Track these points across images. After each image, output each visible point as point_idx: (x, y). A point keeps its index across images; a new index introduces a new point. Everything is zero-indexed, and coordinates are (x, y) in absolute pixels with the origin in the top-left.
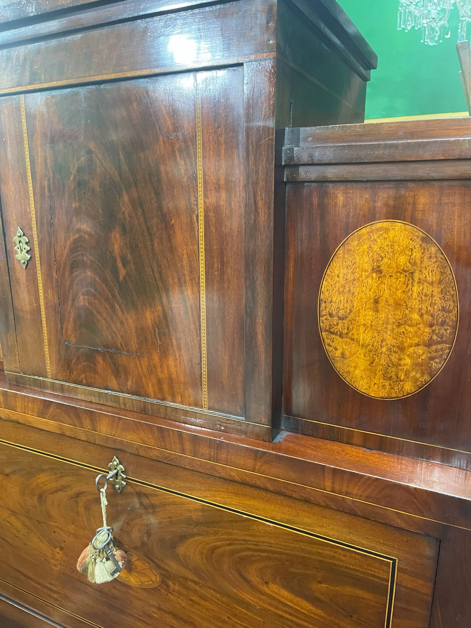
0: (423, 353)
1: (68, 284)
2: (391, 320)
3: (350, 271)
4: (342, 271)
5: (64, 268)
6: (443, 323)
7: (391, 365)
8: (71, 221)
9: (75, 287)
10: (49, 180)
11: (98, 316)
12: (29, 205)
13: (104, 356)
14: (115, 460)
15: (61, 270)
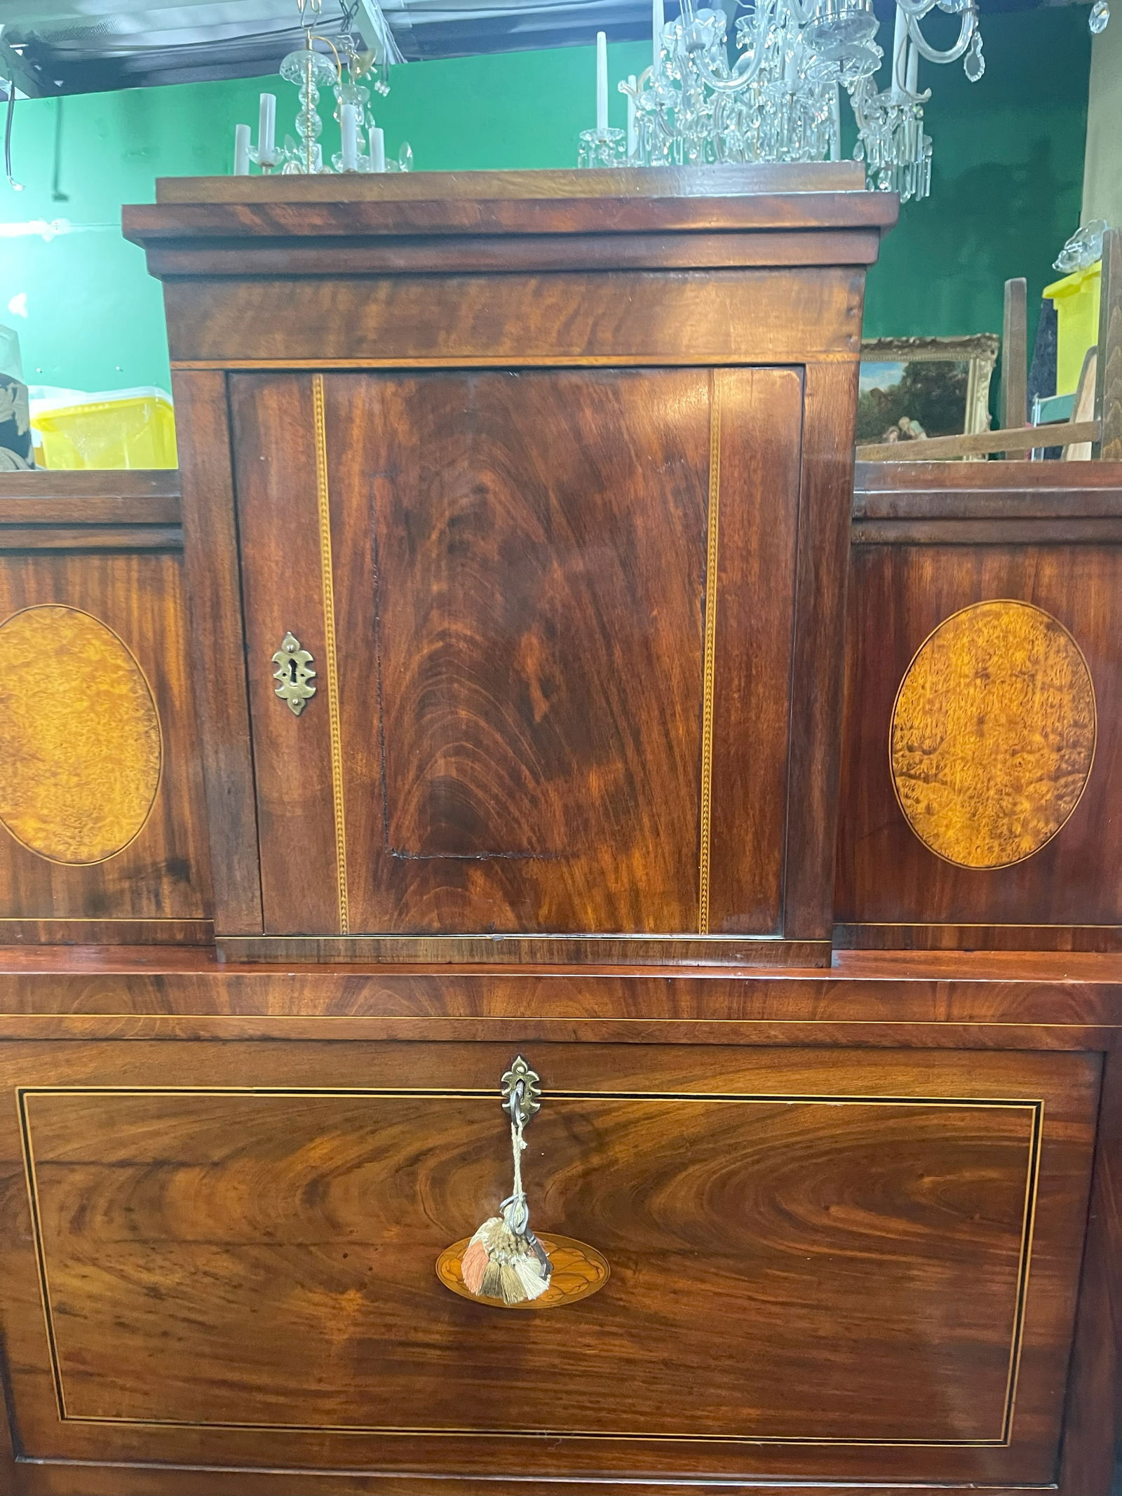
0: (1048, 792)
1: (408, 738)
2: (1004, 747)
3: (942, 679)
4: (929, 678)
5: (402, 707)
6: (1075, 745)
7: (1001, 815)
8: (426, 619)
9: (426, 743)
10: (376, 540)
11: (480, 794)
12: (319, 587)
13: (487, 868)
14: (520, 1065)
15: (393, 714)
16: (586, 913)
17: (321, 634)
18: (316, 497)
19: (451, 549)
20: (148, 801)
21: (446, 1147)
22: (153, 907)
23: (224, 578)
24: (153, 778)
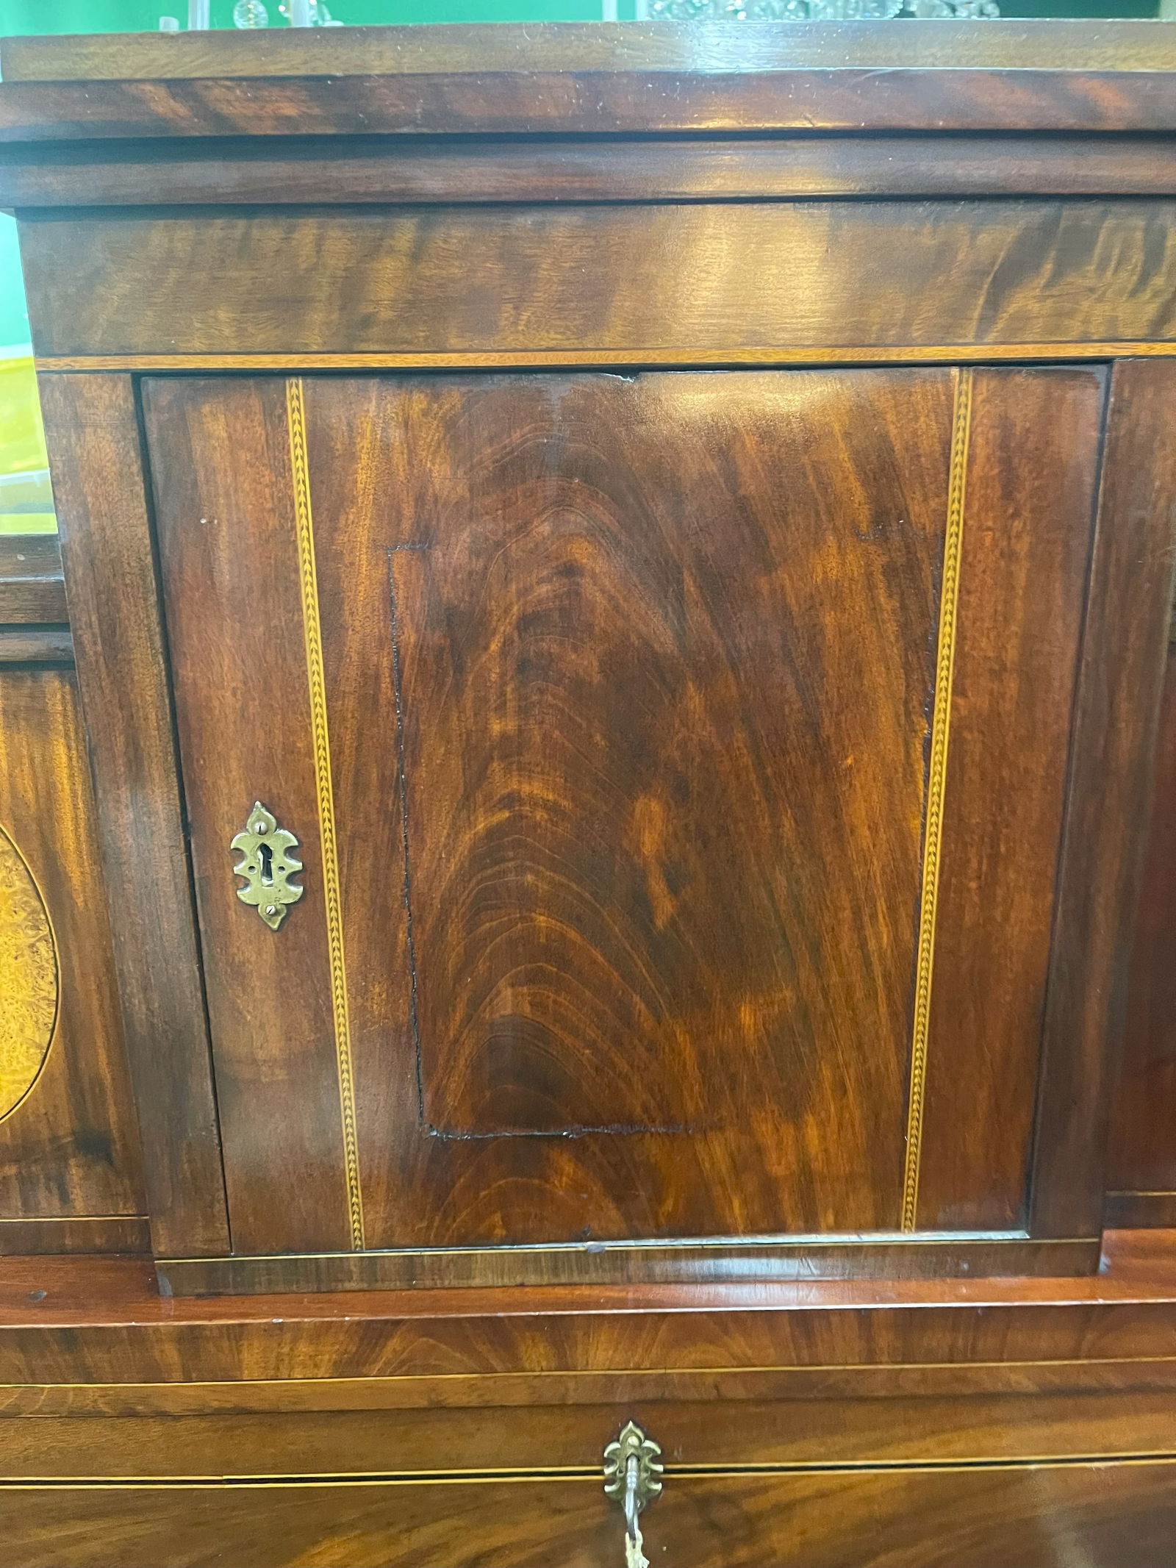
1: (454, 958)
5: (444, 913)
8: (482, 775)
9: (482, 967)
10: (398, 651)
11: (569, 1040)
12: (306, 729)
13: (579, 1149)
14: (632, 1437)
15: (430, 921)
16: (731, 1209)
17: (310, 803)
18: (297, 584)
19: (523, 666)
20: (39, 1046)
21: (519, 1546)
22: (56, 1202)
23: (146, 719)
24: (47, 1014)
